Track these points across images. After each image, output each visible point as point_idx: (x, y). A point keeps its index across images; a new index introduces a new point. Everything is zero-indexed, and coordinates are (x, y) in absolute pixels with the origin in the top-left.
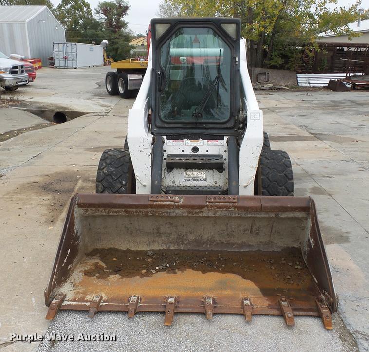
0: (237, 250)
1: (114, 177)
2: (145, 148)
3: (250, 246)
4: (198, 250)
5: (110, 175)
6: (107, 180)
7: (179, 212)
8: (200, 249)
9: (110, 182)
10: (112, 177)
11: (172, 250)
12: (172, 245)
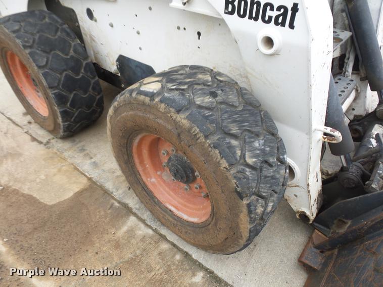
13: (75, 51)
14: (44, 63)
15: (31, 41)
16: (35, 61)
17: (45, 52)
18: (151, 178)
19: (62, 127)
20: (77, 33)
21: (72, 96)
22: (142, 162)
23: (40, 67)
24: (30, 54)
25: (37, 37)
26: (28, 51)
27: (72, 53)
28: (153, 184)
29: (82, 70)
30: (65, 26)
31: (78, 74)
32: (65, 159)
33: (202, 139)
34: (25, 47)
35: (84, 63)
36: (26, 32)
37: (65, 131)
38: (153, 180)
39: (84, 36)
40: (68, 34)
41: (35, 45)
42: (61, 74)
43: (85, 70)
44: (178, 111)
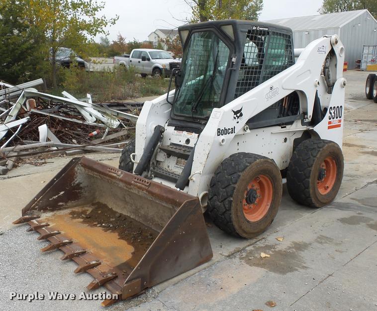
7: (122, 184)
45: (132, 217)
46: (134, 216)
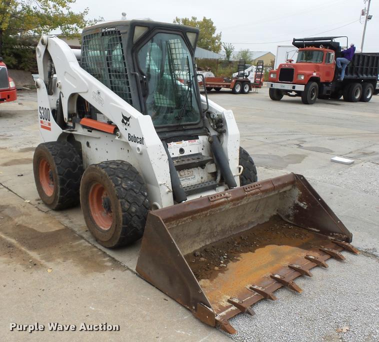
0: (247, 229)
1: (135, 190)
2: (163, 155)
3: (252, 223)
4: (225, 238)
5: (131, 189)
6: (131, 194)
7: (227, 206)
8: (226, 236)
9: (135, 196)
10: (133, 190)
11: (209, 245)
12: (207, 240)
13: (76, 160)
14: (60, 162)
15: (56, 153)
16: (55, 161)
17: (61, 158)
18: (96, 214)
19: (58, 198)
20: (80, 153)
21: (68, 181)
22: (93, 204)
23: (57, 164)
24: (54, 158)
25: (59, 152)
26: (53, 157)
27: (74, 160)
28: (96, 217)
29: (77, 169)
30: (74, 149)
31: (74, 171)
32: (55, 219)
33: (108, 177)
34: (53, 155)
35: (79, 166)
36: (55, 149)
37: (59, 202)
38: (97, 215)
39: (83, 156)
40: (75, 152)
41: (58, 155)
42: (66, 169)
43: (79, 169)
44: (103, 168)
45: (208, 243)
46: (210, 240)
